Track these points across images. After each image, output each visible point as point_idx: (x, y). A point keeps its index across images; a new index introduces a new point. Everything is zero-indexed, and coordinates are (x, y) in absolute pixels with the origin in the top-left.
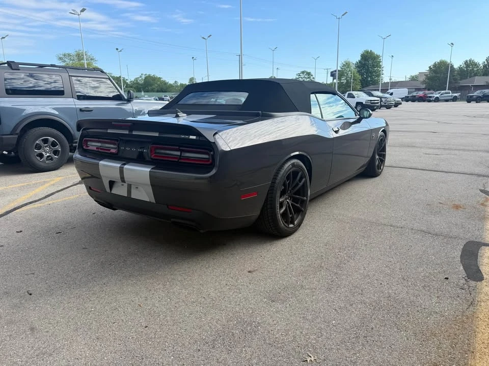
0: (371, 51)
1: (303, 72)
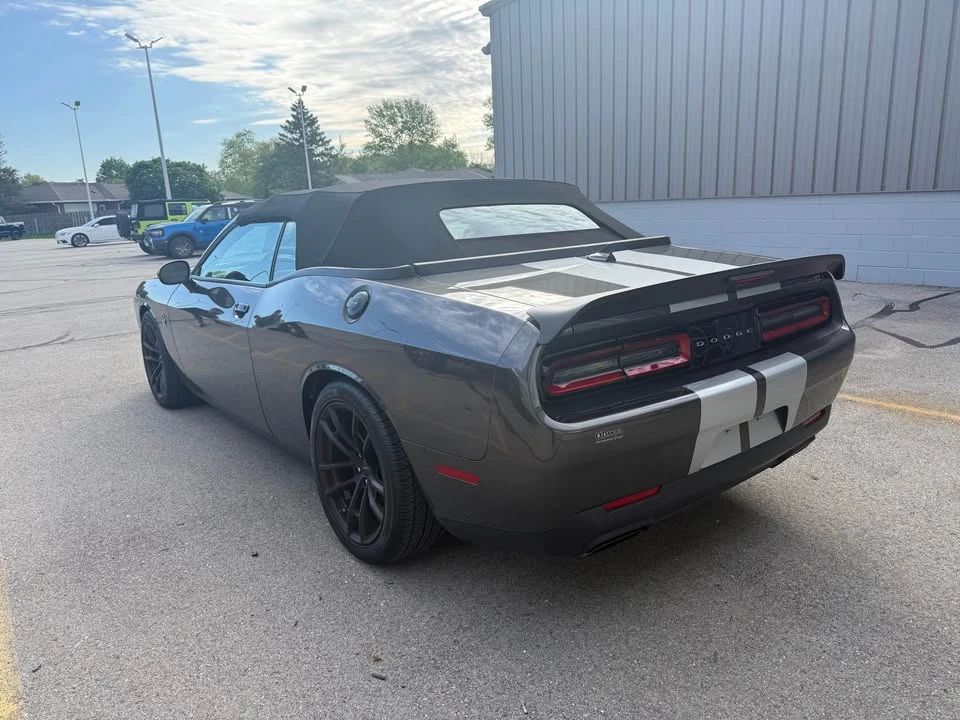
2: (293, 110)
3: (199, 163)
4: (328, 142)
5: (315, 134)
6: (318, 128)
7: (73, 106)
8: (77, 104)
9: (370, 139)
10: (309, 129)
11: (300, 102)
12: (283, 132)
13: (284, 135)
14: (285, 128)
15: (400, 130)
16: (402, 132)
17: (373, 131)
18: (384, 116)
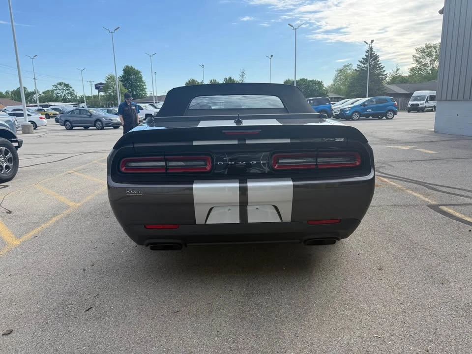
0: (131, 66)
1: (60, 83)
2: (367, 52)
3: (320, 80)
4: (383, 68)
5: (376, 64)
6: (378, 61)
7: (270, 57)
8: (272, 56)
9: (414, 66)
10: (373, 62)
11: (371, 48)
12: (359, 64)
13: (359, 65)
14: (361, 62)
15: (433, 60)
16: (435, 61)
17: (417, 61)
18: (425, 52)
